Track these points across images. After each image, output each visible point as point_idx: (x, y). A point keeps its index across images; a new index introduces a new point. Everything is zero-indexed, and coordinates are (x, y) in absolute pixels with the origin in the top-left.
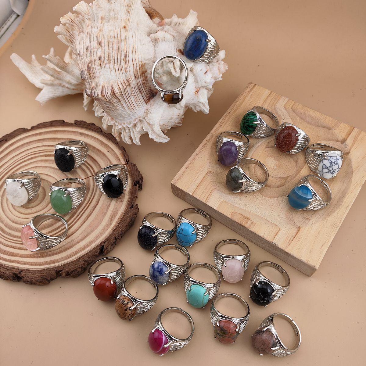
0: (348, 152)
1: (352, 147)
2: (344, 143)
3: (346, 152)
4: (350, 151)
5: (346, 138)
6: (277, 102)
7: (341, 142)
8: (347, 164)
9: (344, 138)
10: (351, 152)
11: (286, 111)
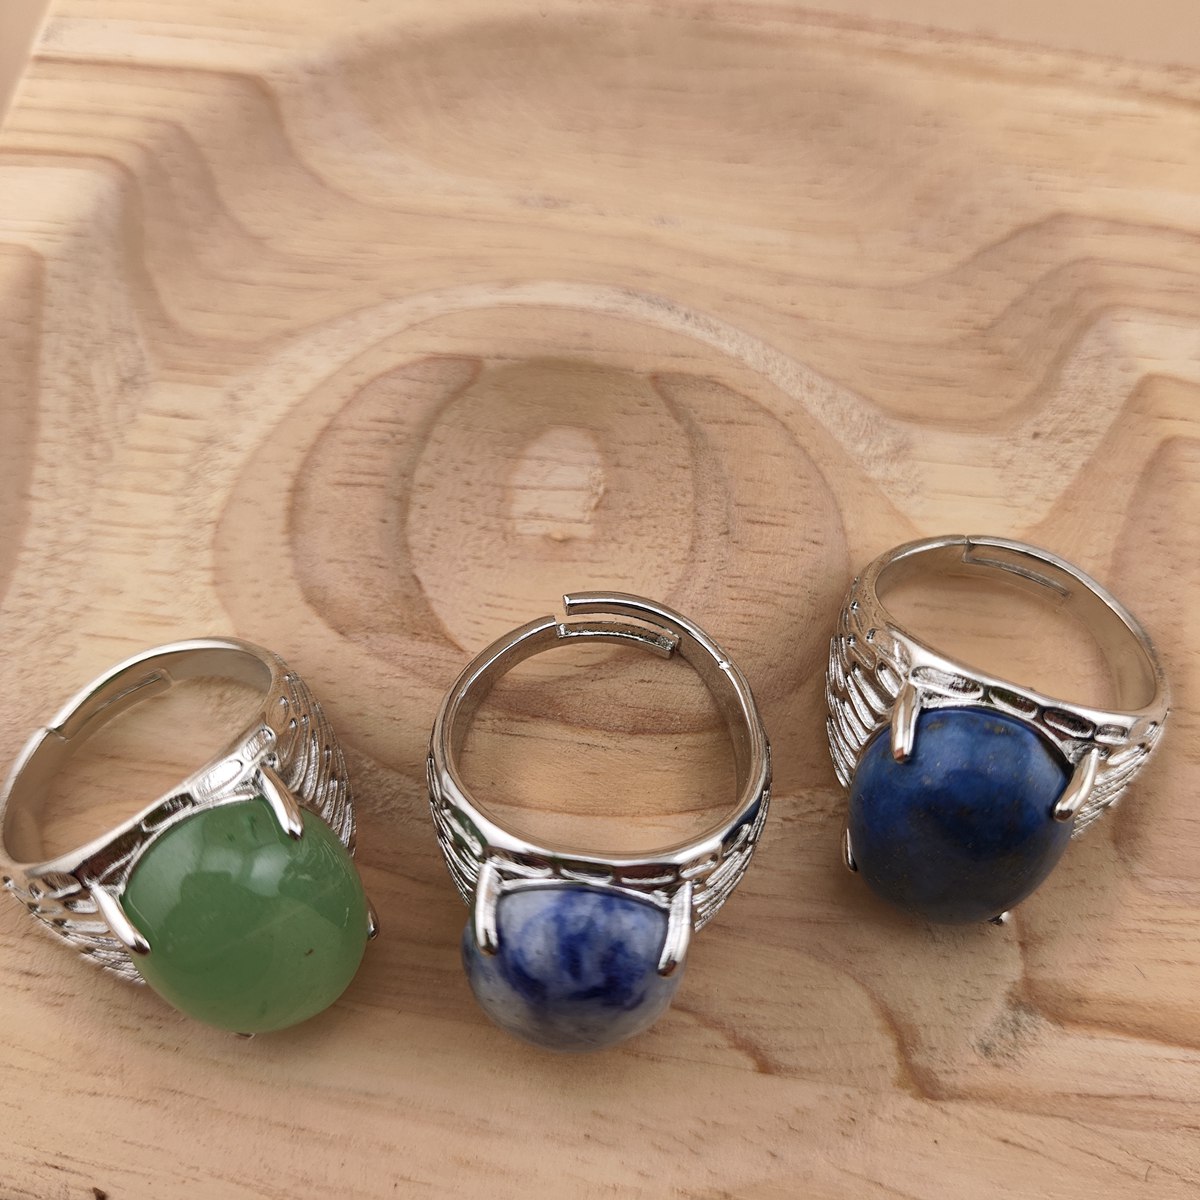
0: (942, 1078)
1: (1013, 1108)
2: (1024, 1018)
3: (937, 1067)
4: (960, 1096)
5: (1086, 1011)
6: (1158, 311)
7: (1028, 983)
8: (801, 1112)
9: (1080, 1000)
10: (952, 1107)
11: (1112, 416)
